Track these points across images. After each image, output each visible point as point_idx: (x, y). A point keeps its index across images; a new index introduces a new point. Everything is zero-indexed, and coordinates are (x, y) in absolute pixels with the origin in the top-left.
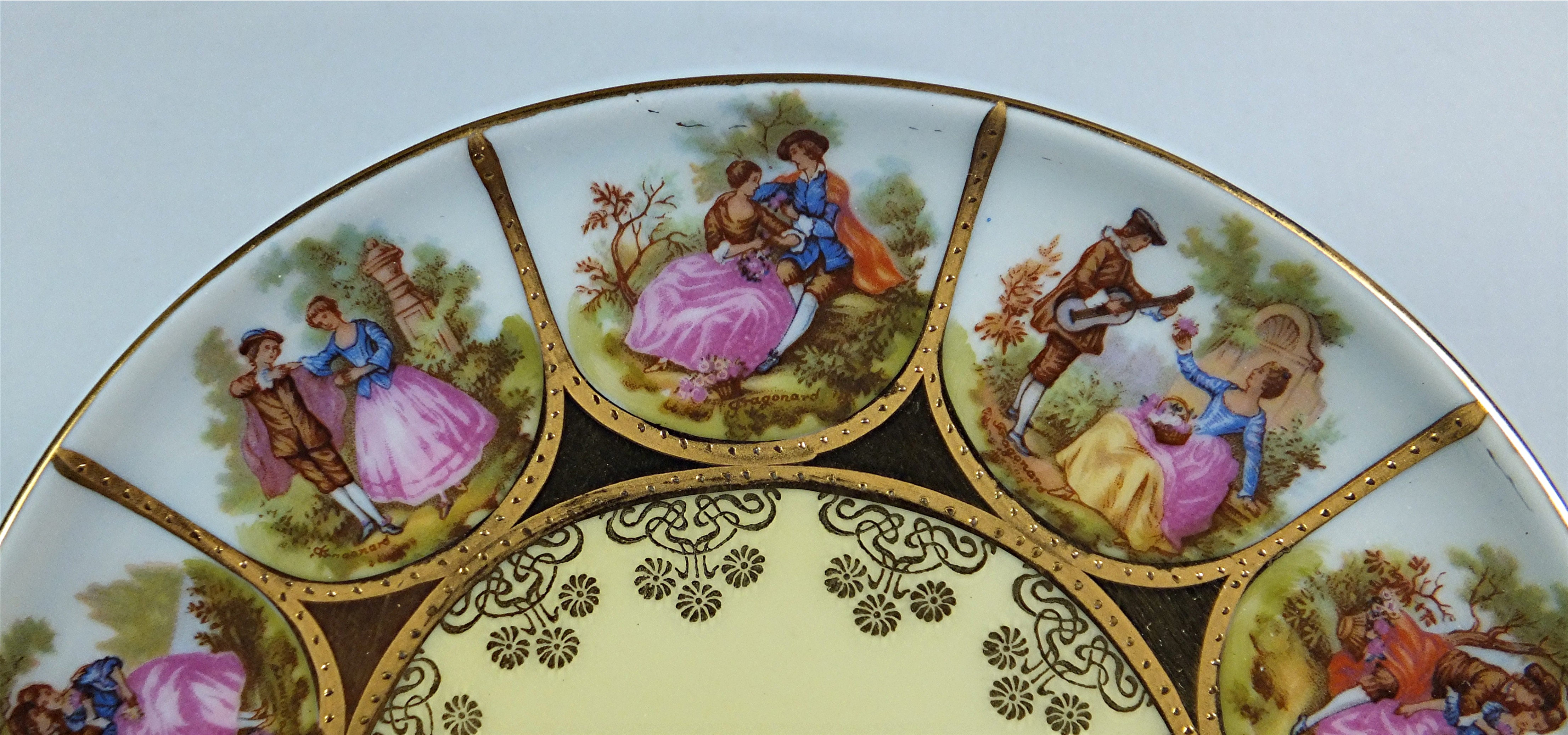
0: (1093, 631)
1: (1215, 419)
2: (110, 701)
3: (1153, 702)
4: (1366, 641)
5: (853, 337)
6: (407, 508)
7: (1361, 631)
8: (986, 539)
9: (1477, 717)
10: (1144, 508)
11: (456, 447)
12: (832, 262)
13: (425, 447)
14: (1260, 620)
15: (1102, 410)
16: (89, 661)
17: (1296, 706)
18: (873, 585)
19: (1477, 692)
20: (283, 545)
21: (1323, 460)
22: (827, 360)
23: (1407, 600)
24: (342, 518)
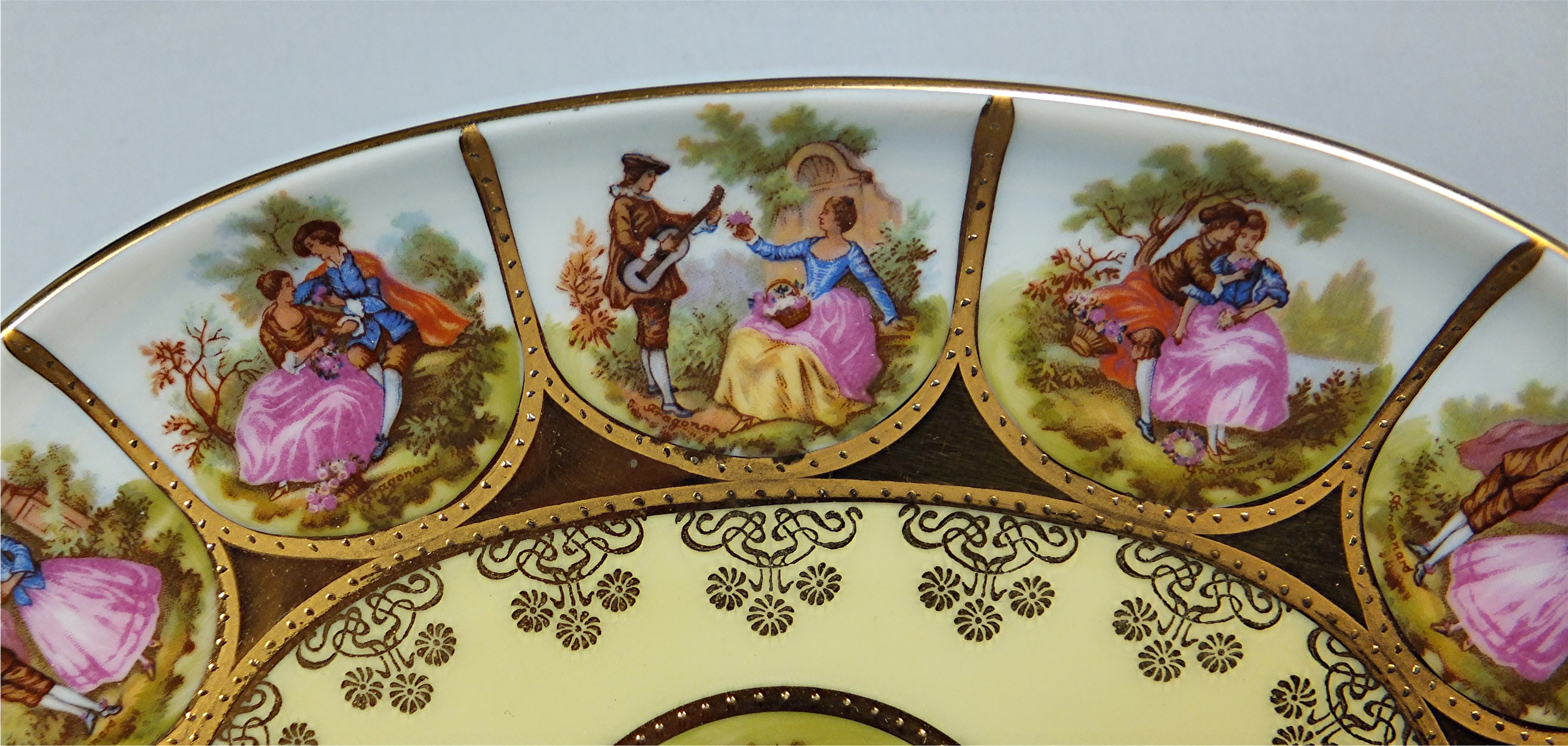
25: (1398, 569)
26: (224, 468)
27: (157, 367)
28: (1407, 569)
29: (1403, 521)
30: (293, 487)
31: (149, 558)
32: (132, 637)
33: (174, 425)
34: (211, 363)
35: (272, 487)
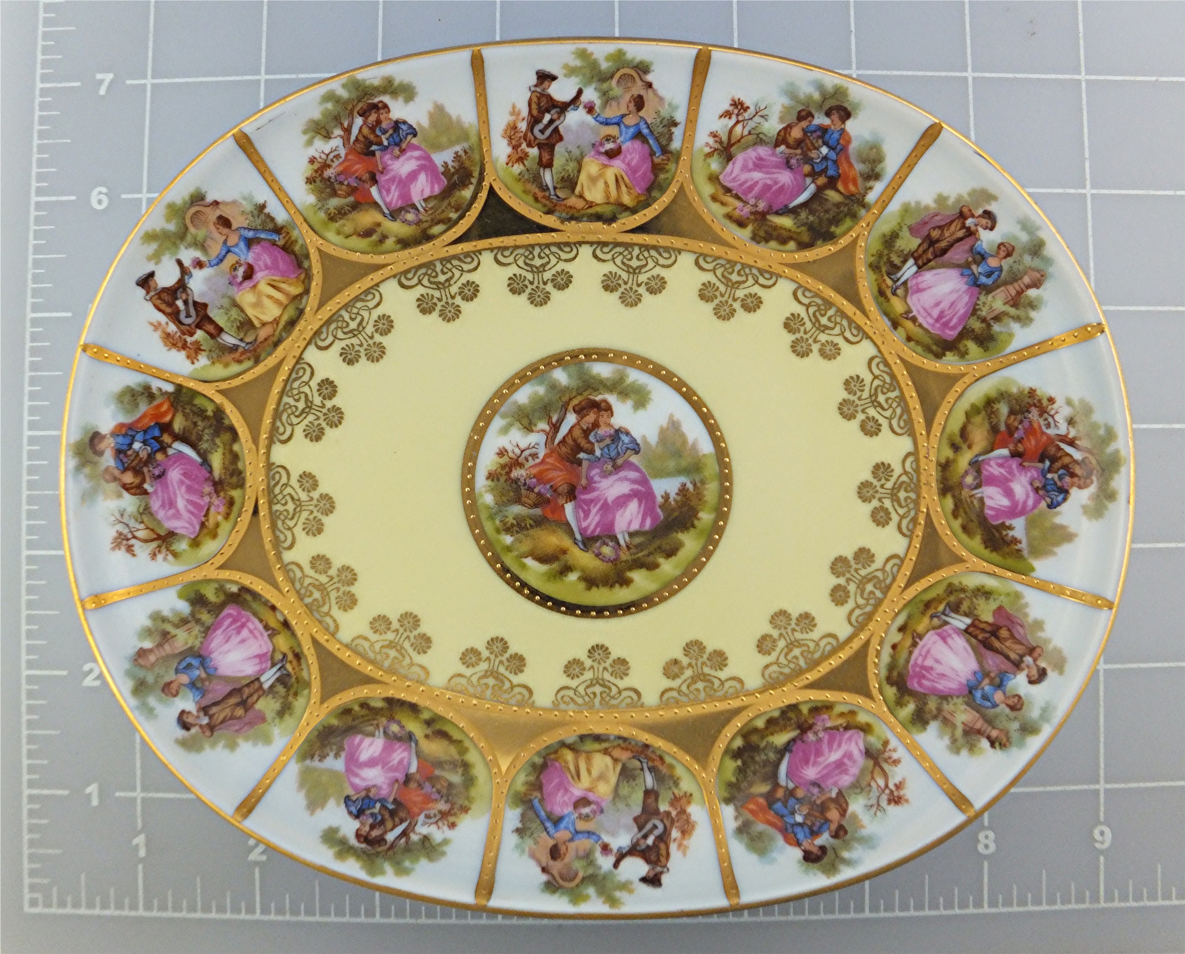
0: (343, 313)
1: (241, 250)
2: (367, 801)
3: (377, 285)
4: (348, 185)
5: (195, 424)
6: (274, 651)
7: (344, 187)
8: (297, 363)
9: (384, 138)
10: (283, 286)
11: (243, 626)
12: (157, 433)
13: (243, 641)
14: (339, 233)
15: (235, 305)
16: (345, 811)
17: (379, 218)
18: (318, 418)
19: (372, 137)
20: (291, 715)
21: (261, 201)
22: (206, 437)
23: (329, 166)
24: (278, 684)
25: (295, 662)
26: (871, 739)
27: (902, 793)
28: (291, 662)
29: (292, 686)
30: (836, 728)
31: (913, 694)
32: (923, 653)
33: (896, 762)
34: (875, 793)
35: (847, 728)
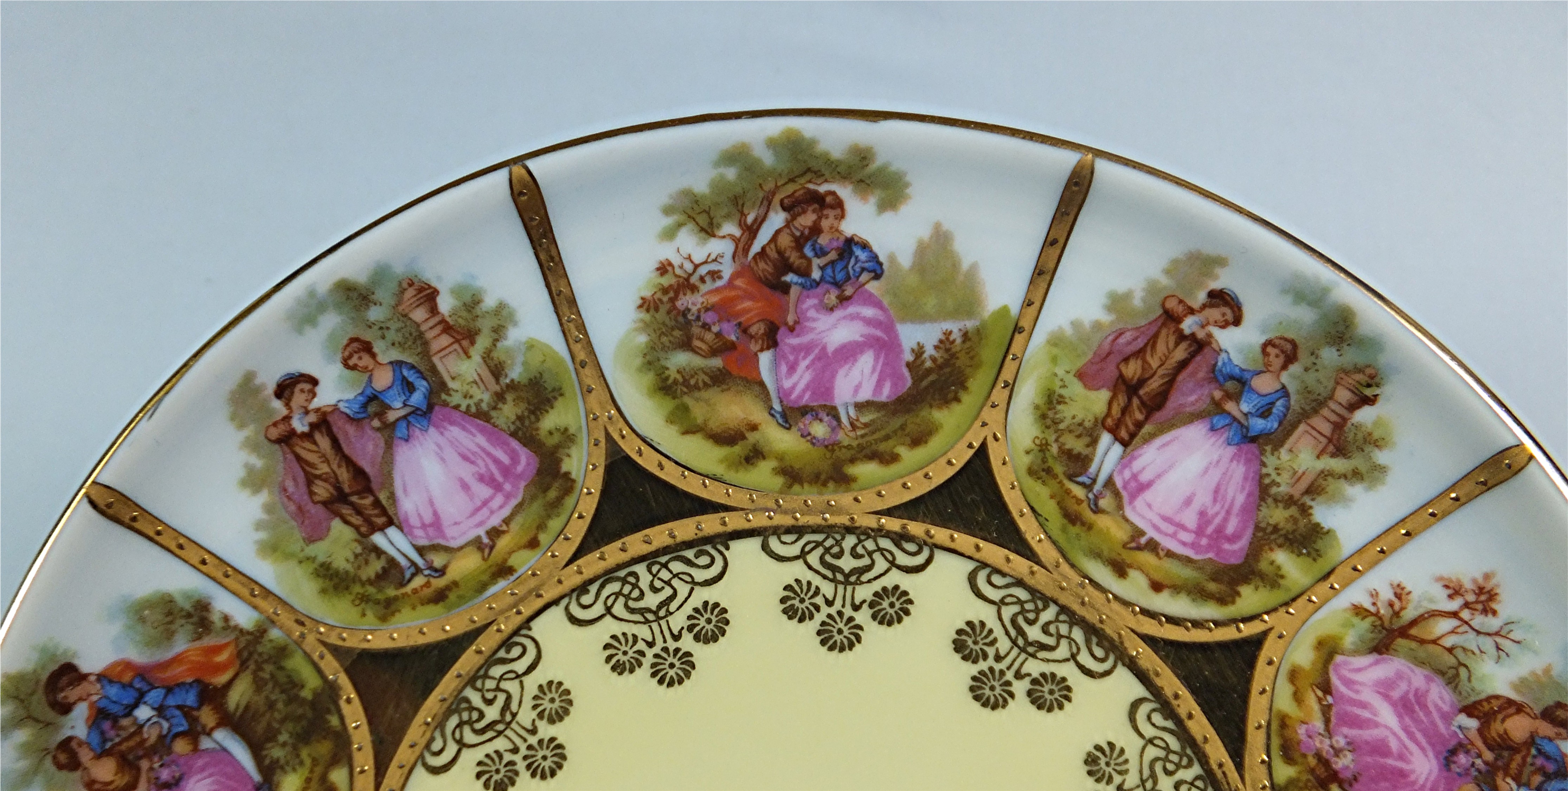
26: (1349, 640)
27: (1468, 585)
30: (1326, 710)
31: (1255, 551)
32: (1171, 529)
33: (1400, 593)
34: (1470, 640)
35: (1327, 689)
